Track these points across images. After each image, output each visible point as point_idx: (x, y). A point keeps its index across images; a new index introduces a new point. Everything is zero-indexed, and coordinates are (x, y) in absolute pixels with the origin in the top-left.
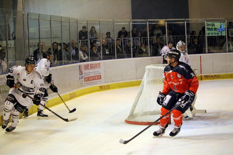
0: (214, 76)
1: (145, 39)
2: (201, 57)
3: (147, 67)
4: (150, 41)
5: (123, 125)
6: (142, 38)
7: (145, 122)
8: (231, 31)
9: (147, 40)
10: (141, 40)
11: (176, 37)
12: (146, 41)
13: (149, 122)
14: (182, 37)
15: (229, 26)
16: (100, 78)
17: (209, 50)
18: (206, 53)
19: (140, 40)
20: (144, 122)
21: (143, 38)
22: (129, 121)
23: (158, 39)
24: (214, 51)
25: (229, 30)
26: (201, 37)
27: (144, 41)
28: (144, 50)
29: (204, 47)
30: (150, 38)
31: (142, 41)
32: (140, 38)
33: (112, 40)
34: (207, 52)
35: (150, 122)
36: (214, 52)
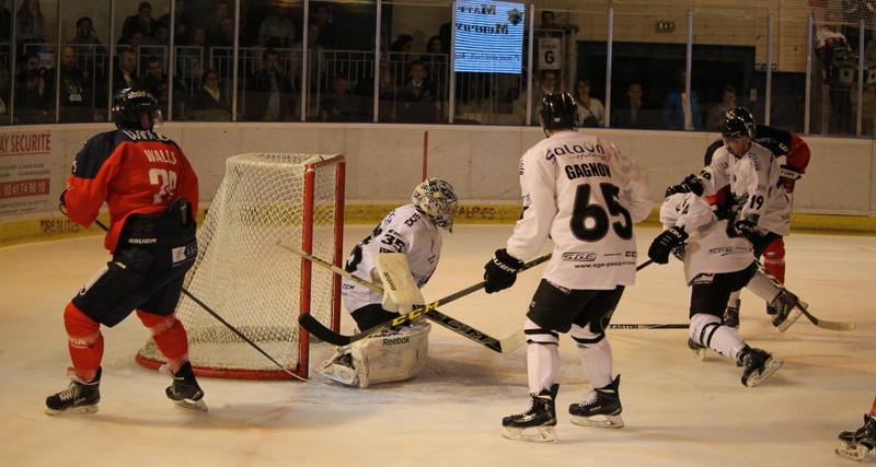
0: (470, 210)
1: (225, 52)
2: (426, 134)
3: (233, 161)
4: (240, 61)
5: (128, 372)
6: (212, 49)
7: (210, 369)
8: (548, 46)
9: (229, 57)
10: (206, 58)
11: (338, 54)
12: (224, 61)
13: (225, 366)
14: (361, 56)
15: (542, 27)
16: (47, 192)
17: (457, 112)
18: (446, 122)
19: (202, 56)
20: (206, 365)
21: (215, 50)
22: (150, 360)
23: (271, 57)
24: (478, 117)
25: (540, 44)
26: (433, 63)
27: (216, 60)
28: (216, 96)
29: (442, 100)
30: (240, 53)
31: (211, 61)
32: (202, 48)
33: (100, 50)
34: (451, 120)
35: (229, 367)
36: (479, 120)
